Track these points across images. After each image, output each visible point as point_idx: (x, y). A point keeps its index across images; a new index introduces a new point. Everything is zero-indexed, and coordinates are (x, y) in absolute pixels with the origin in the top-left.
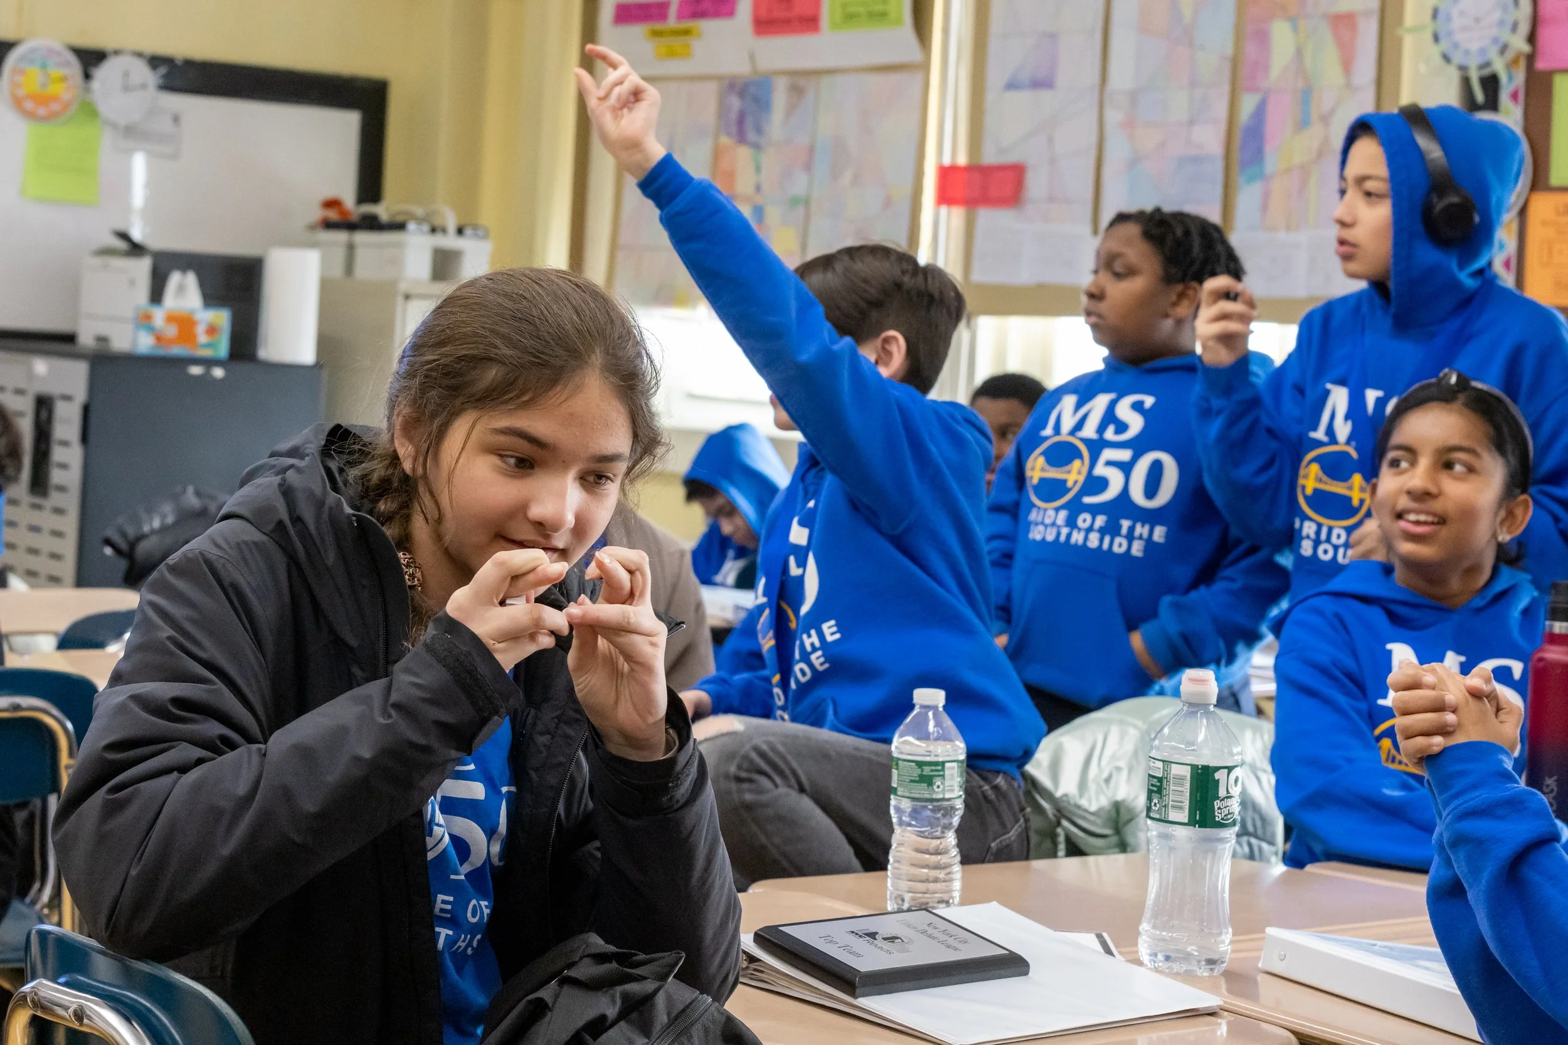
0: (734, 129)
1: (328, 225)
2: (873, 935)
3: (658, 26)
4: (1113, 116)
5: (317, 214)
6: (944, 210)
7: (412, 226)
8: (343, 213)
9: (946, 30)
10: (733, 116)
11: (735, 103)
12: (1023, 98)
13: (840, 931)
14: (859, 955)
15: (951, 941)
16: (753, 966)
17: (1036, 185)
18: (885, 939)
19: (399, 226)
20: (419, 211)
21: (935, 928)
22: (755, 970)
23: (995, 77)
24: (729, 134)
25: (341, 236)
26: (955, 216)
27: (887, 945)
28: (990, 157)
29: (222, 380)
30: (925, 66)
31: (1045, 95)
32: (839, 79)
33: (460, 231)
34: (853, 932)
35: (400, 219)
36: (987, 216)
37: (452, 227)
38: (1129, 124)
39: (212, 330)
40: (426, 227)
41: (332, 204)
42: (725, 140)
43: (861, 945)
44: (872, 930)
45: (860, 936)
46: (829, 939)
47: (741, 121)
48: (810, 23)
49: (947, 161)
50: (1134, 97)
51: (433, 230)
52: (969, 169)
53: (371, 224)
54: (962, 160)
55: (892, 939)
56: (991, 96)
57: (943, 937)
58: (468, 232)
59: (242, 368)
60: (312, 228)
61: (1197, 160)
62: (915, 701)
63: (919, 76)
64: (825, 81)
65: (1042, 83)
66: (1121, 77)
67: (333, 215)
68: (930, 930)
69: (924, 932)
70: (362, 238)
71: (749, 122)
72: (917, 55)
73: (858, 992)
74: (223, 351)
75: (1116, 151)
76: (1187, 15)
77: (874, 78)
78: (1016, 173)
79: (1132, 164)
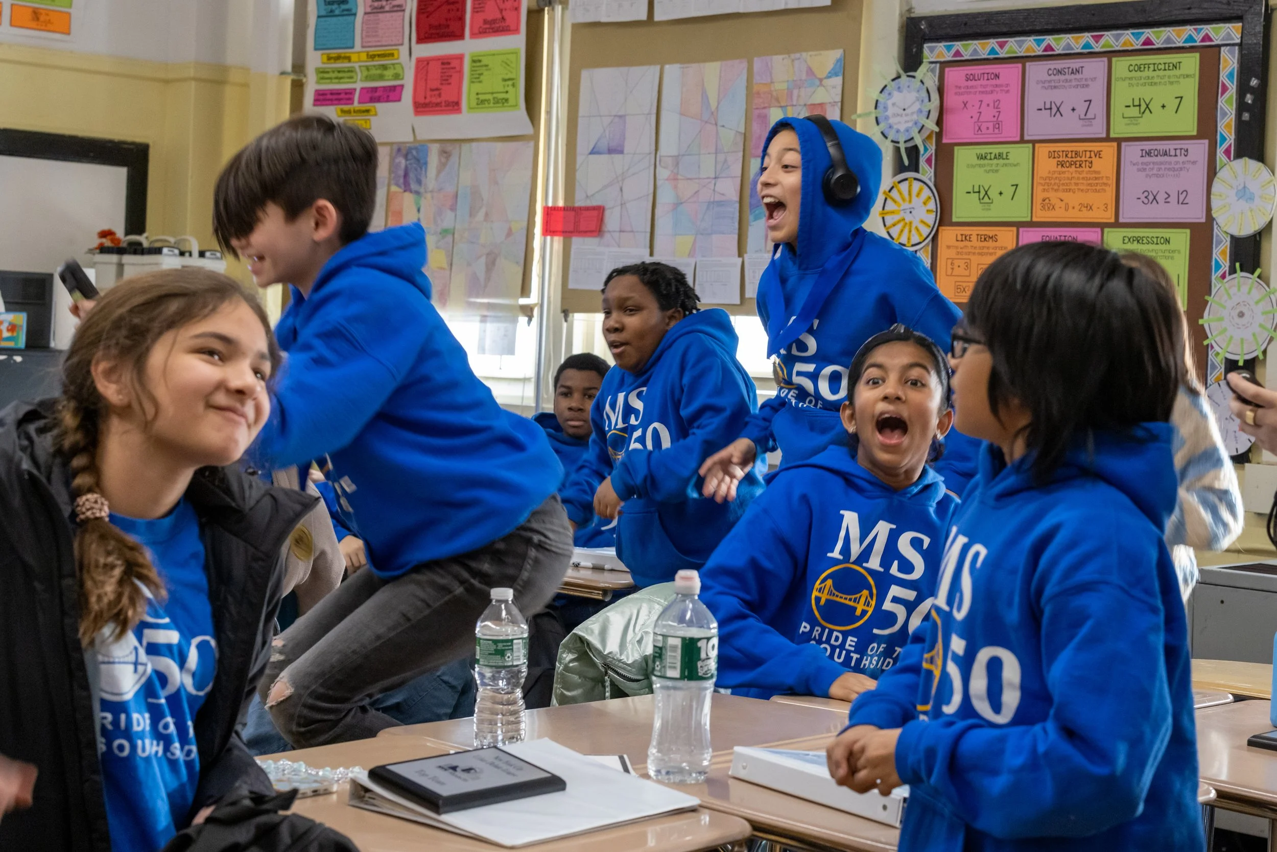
0: (402, 180)
1: (103, 250)
2: (454, 768)
3: (346, 107)
4: (663, 174)
5: (96, 242)
6: (549, 238)
7: (165, 250)
8: (116, 240)
9: (549, 113)
10: (401, 173)
11: (403, 162)
12: (605, 158)
13: (430, 767)
14: (442, 784)
15: (511, 769)
16: (368, 795)
17: (612, 221)
18: (464, 770)
19: (158, 251)
20: (172, 240)
21: (500, 760)
22: (370, 798)
23: (583, 146)
24: (397, 185)
25: (114, 258)
26: (557, 242)
27: (465, 775)
28: (580, 202)
29: (21, 363)
30: (535, 137)
31: (617, 157)
32: (474, 144)
33: (202, 254)
34: (440, 767)
35: (157, 245)
36: (577, 242)
37: (196, 253)
38: (674, 178)
39: (13, 328)
40: (177, 252)
41: (104, 234)
42: (394, 188)
43: (445, 776)
44: (454, 764)
45: (446, 770)
46: (422, 773)
47: (406, 175)
48: (454, 106)
49: (550, 204)
50: (677, 160)
51: (182, 254)
52: (564, 209)
53: (136, 249)
54: (561, 203)
55: (468, 770)
56: (580, 159)
57: (505, 767)
58: (208, 254)
59: (38, 354)
60: (91, 251)
61: (720, 204)
62: (492, 597)
63: (532, 144)
64: (465, 147)
65: (615, 150)
66: (668, 147)
67: (107, 242)
68: (497, 762)
69: (492, 764)
70: (127, 259)
71: (412, 175)
72: (529, 130)
73: (441, 810)
74: (22, 343)
75: (666, 197)
76: (713, 104)
77: (499, 145)
78: (599, 211)
79: (677, 205)
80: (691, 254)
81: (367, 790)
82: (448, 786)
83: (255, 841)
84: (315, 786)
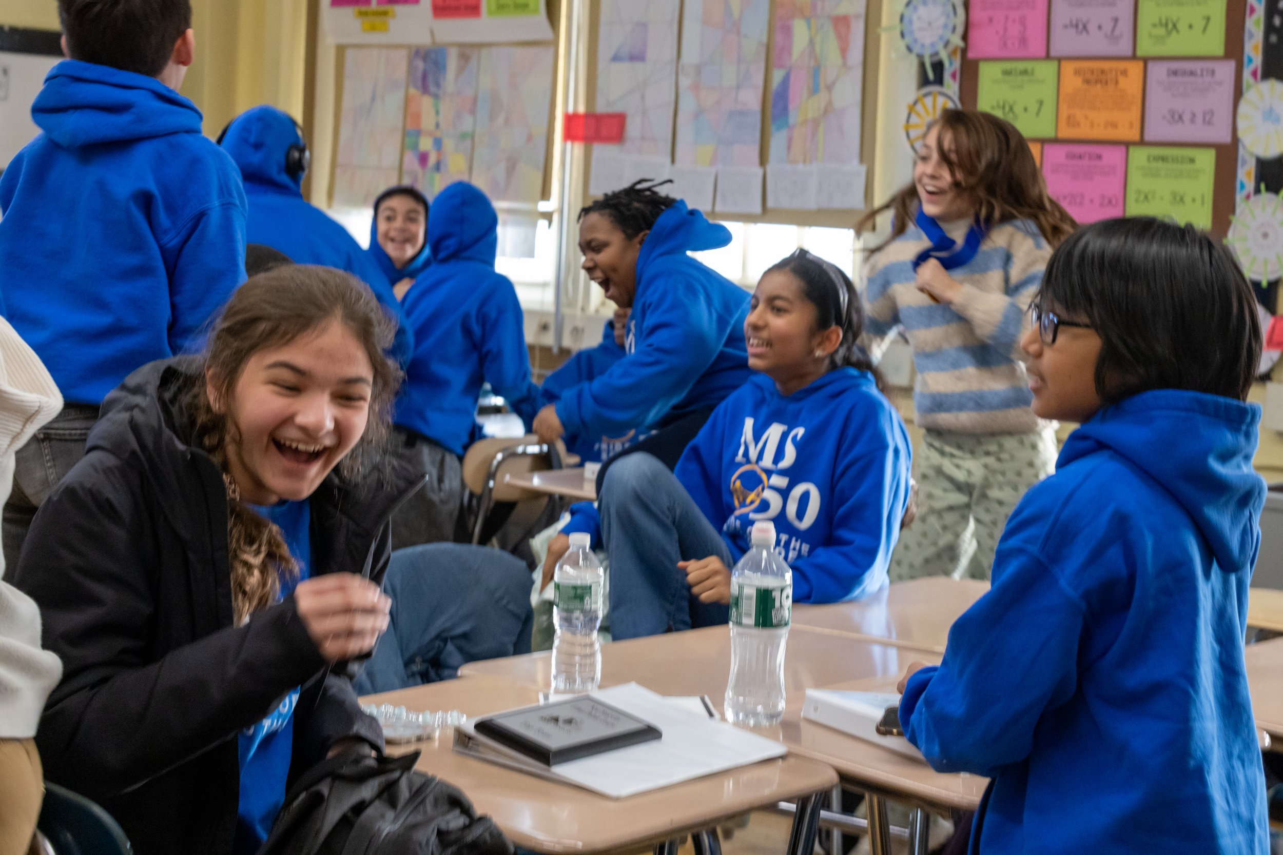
0: (419, 83)
2: (556, 720)
3: (364, 8)
4: (685, 82)
6: (569, 144)
9: (570, 18)
10: (419, 74)
11: (420, 65)
12: (625, 66)
13: (535, 718)
14: (549, 737)
17: (633, 128)
18: (565, 722)
21: (597, 712)
22: (472, 745)
23: (604, 53)
24: (416, 87)
26: (576, 150)
27: (567, 727)
28: (601, 108)
30: (555, 43)
31: (638, 65)
32: (494, 50)
34: (544, 719)
36: (600, 150)
38: (696, 87)
42: (412, 91)
43: (550, 728)
44: (558, 716)
45: (548, 720)
46: (528, 726)
47: (424, 77)
48: (473, 10)
49: (571, 110)
50: (699, 69)
52: (586, 116)
54: (581, 110)
55: (569, 721)
56: (601, 66)
57: (601, 717)
61: (742, 113)
63: (551, 50)
64: (484, 52)
65: (637, 57)
66: (691, 55)
68: (594, 714)
69: (590, 714)
71: (430, 79)
72: (548, 34)
73: (552, 762)
75: (687, 105)
76: (736, 14)
77: (520, 51)
78: (620, 120)
79: (697, 115)
80: (712, 163)
81: (470, 738)
82: (554, 739)
83: (379, 796)
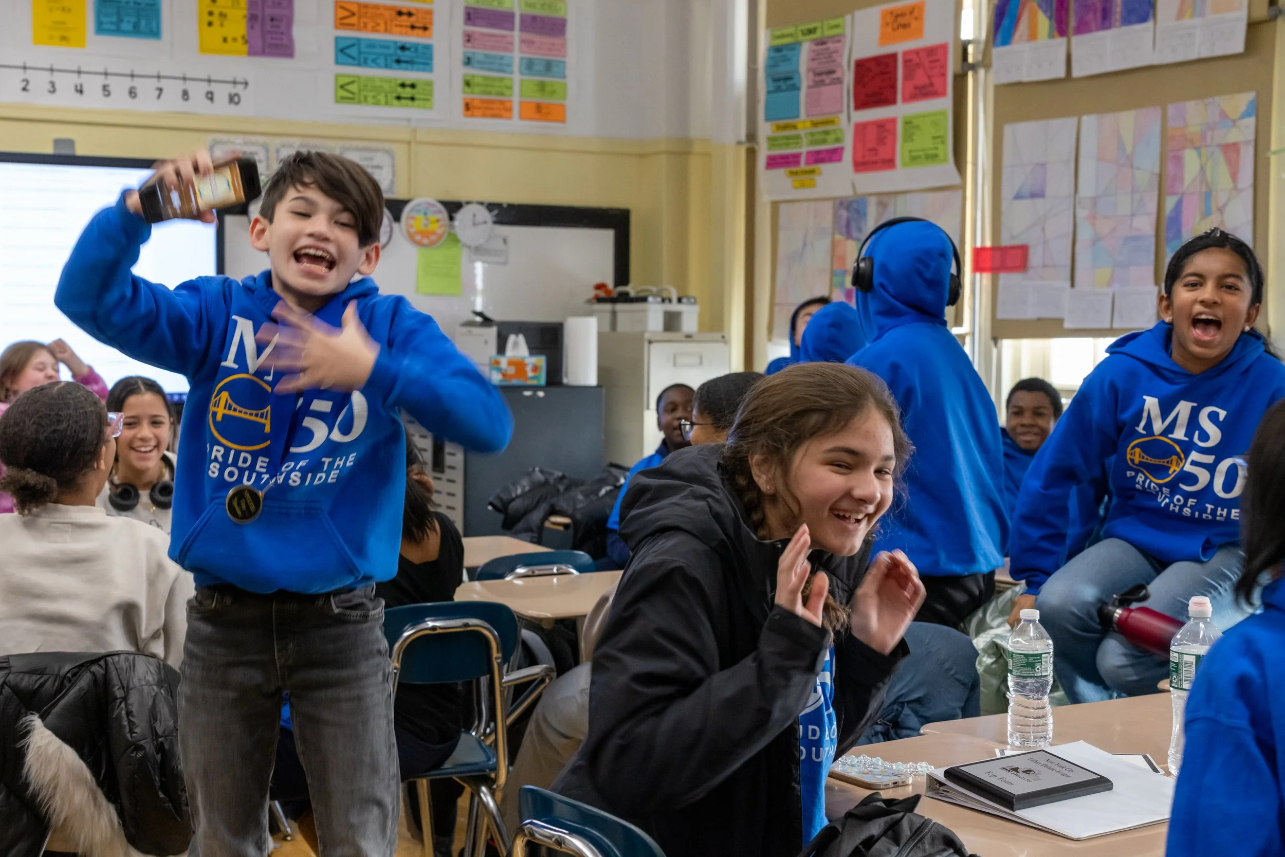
0: (844, 230)
1: (599, 300)
2: (1016, 770)
3: (794, 169)
4: (1082, 213)
5: (592, 293)
6: (978, 275)
7: (650, 299)
8: (608, 292)
9: (975, 164)
10: (844, 223)
11: (844, 214)
12: (1027, 202)
13: (995, 767)
14: (1011, 784)
15: (1065, 771)
16: (942, 788)
17: (1035, 258)
18: (1024, 772)
19: (644, 300)
20: (654, 289)
21: (1052, 763)
22: (944, 791)
23: (1007, 192)
24: (841, 233)
25: (608, 307)
26: (985, 279)
27: (1026, 776)
28: (1006, 241)
29: (543, 398)
30: (963, 187)
31: (1039, 201)
32: (909, 196)
33: (680, 300)
34: (1004, 768)
35: (641, 295)
36: (1005, 278)
37: (675, 299)
38: (1093, 218)
39: (535, 369)
40: (659, 299)
41: (600, 287)
42: (838, 237)
43: (1010, 776)
44: (1016, 766)
45: (1009, 771)
46: (992, 774)
47: (848, 225)
48: (889, 163)
49: (979, 245)
50: (1095, 200)
51: (663, 301)
52: (993, 249)
53: (625, 298)
54: (988, 244)
55: (1028, 772)
56: (1005, 204)
57: (1058, 769)
58: (684, 300)
59: (554, 390)
60: (589, 301)
61: (1137, 238)
62: (1021, 617)
63: (960, 192)
64: (900, 198)
65: (1037, 194)
66: (1087, 189)
67: (602, 294)
68: (1050, 765)
69: (1046, 766)
70: (620, 307)
71: (853, 225)
72: (957, 180)
73: (1015, 807)
74: (543, 380)
75: (1085, 234)
76: (1129, 148)
77: (930, 196)
78: (1023, 250)
79: (1094, 242)
80: (1109, 284)
81: (941, 784)
82: (1017, 786)
83: (885, 833)
84: (895, 779)
